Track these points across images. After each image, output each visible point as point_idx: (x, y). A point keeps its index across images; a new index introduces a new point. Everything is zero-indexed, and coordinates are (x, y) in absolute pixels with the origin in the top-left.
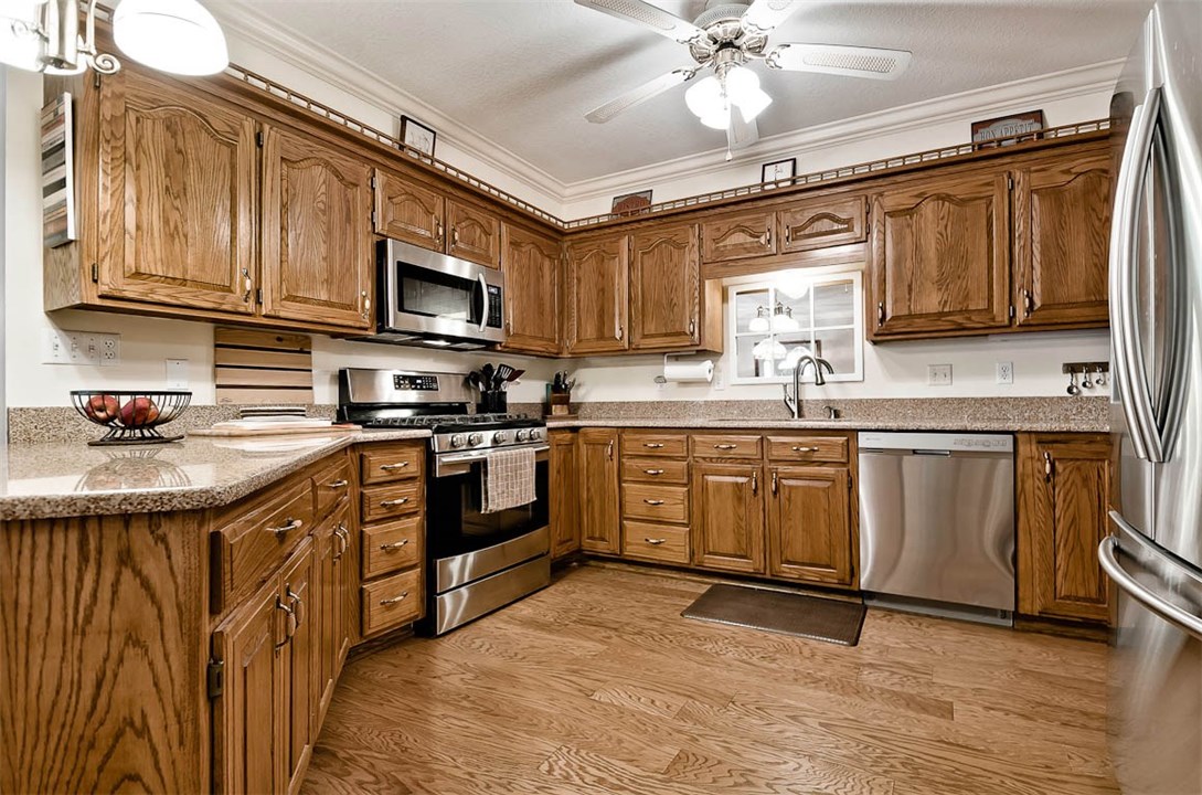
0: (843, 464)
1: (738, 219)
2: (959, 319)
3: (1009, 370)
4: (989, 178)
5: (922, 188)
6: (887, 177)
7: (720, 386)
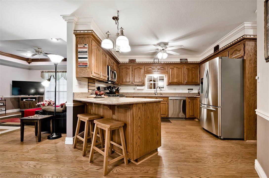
0: (167, 101)
1: (150, 66)
2: (178, 83)
3: (182, 89)
4: (182, 66)
5: (174, 66)
6: (171, 64)
7: (145, 90)
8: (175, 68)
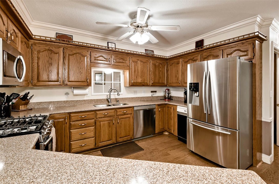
0: (132, 113)
1: (102, 54)
2: (143, 84)
4: (147, 60)
6: (133, 54)
7: (88, 96)
8: (139, 62)
